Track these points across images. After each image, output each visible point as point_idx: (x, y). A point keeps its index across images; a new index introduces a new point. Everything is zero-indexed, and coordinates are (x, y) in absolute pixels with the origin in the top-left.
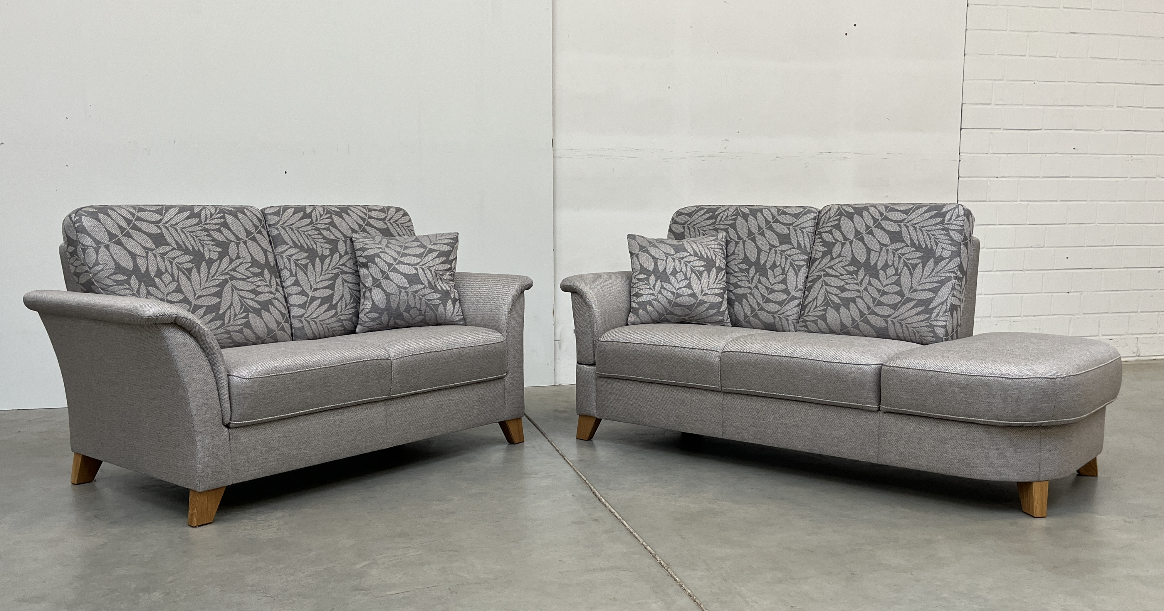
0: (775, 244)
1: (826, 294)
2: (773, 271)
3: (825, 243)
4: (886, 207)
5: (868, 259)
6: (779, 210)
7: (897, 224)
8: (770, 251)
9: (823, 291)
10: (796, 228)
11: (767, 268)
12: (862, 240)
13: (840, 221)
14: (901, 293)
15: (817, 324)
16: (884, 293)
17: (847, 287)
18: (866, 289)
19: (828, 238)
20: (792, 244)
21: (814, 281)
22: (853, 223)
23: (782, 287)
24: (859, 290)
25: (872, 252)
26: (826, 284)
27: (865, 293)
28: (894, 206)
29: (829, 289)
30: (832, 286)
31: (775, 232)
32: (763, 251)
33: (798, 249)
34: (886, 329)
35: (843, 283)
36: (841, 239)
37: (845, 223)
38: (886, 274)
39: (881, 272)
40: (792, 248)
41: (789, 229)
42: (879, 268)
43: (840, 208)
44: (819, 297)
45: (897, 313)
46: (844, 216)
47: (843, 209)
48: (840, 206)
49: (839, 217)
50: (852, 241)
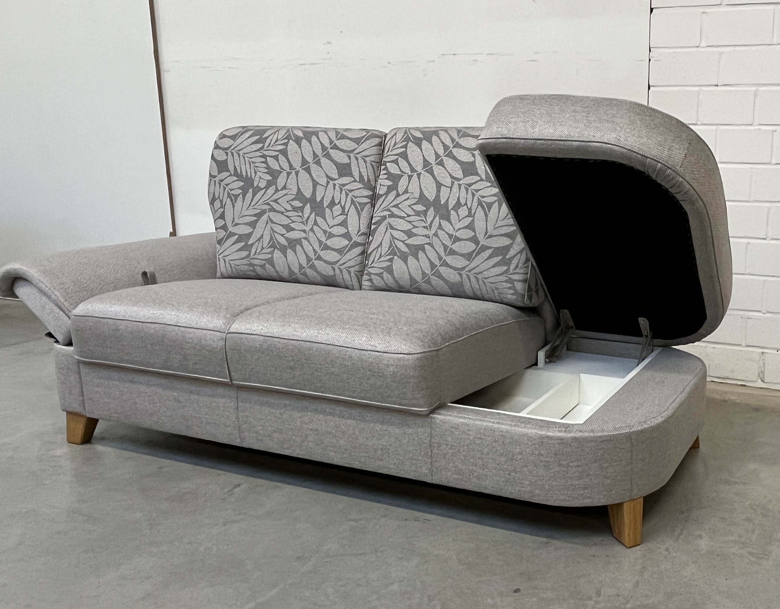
0: (334, 177)
1: (392, 240)
2: (331, 210)
3: (390, 176)
4: (459, 131)
5: (438, 196)
6: (337, 133)
7: (470, 153)
8: (327, 185)
9: (388, 236)
10: (358, 156)
11: (325, 206)
12: (431, 172)
13: (406, 148)
14: (474, 240)
15: (382, 278)
16: (457, 239)
17: (414, 230)
18: (436, 235)
19: (393, 169)
20: (353, 177)
21: (379, 223)
22: (421, 150)
23: (342, 230)
24: (428, 235)
25: (442, 186)
26: (392, 228)
27: (435, 239)
28: (467, 131)
29: (396, 234)
30: (399, 230)
31: (332, 160)
32: (320, 184)
33: (359, 182)
34: (461, 284)
35: (410, 226)
36: (407, 170)
37: (412, 150)
38: (458, 215)
39: (452, 212)
40: (353, 181)
41: (349, 157)
42: (450, 208)
43: (407, 131)
44: (384, 244)
45: (473, 265)
46: (412, 142)
47: (411, 134)
48: (407, 129)
49: (406, 143)
50: (420, 173)
